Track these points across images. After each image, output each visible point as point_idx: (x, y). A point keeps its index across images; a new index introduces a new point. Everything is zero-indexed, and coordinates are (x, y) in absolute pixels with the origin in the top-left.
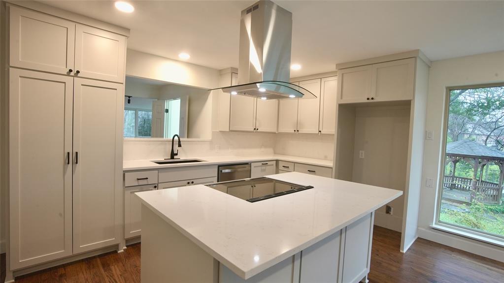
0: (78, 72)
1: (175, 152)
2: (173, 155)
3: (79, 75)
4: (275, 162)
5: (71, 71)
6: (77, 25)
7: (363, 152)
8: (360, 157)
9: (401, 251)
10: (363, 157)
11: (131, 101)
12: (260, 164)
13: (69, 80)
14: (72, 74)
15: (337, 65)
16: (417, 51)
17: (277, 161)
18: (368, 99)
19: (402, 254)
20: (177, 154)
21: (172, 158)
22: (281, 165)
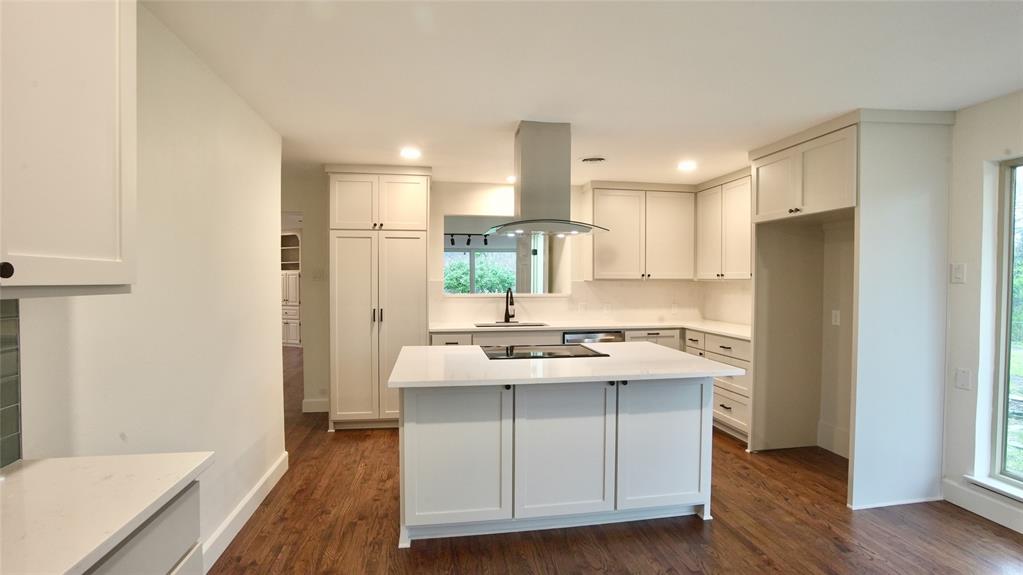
0: (382, 225)
1: (511, 313)
2: (508, 317)
3: (383, 228)
4: (678, 331)
5: (375, 225)
6: (381, 177)
7: (838, 313)
8: (834, 323)
9: (848, 505)
10: (838, 324)
11: (488, 242)
12: (645, 333)
13: (374, 234)
14: (377, 227)
15: (751, 153)
16: (857, 112)
17: (683, 330)
18: (791, 211)
19: (850, 511)
20: (513, 316)
21: (507, 320)
22: (689, 335)
